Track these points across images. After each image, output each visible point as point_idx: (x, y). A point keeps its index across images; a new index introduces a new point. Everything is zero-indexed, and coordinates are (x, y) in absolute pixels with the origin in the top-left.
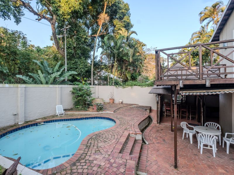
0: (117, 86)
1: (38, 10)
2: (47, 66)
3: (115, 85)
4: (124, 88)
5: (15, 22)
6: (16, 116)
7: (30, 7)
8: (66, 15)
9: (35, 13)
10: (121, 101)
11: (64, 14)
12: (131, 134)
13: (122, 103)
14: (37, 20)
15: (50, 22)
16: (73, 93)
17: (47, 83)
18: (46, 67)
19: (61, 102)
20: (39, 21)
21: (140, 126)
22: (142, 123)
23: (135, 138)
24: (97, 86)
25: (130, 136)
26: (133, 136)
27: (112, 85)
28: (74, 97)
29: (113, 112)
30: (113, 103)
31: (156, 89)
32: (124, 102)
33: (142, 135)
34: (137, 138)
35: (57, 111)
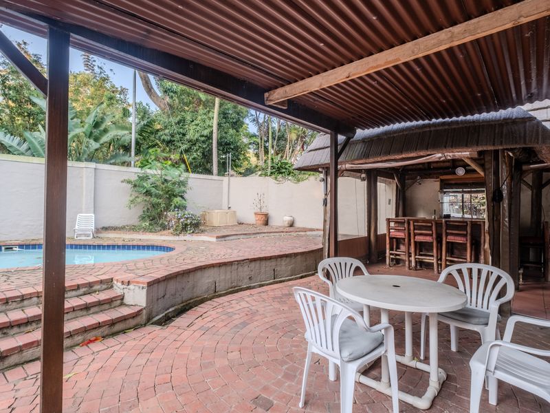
3: (272, 173)
12: (116, 282)
13: (292, 225)
16: (135, 187)
19: (95, 207)
21: (229, 273)
22: (246, 268)
23: (122, 298)
24: (225, 179)
25: (115, 287)
26: (118, 289)
27: (266, 175)
28: (133, 197)
29: (214, 240)
30: (266, 223)
31: (316, 150)
32: (298, 224)
33: (145, 290)
34: (127, 300)
35: (77, 227)
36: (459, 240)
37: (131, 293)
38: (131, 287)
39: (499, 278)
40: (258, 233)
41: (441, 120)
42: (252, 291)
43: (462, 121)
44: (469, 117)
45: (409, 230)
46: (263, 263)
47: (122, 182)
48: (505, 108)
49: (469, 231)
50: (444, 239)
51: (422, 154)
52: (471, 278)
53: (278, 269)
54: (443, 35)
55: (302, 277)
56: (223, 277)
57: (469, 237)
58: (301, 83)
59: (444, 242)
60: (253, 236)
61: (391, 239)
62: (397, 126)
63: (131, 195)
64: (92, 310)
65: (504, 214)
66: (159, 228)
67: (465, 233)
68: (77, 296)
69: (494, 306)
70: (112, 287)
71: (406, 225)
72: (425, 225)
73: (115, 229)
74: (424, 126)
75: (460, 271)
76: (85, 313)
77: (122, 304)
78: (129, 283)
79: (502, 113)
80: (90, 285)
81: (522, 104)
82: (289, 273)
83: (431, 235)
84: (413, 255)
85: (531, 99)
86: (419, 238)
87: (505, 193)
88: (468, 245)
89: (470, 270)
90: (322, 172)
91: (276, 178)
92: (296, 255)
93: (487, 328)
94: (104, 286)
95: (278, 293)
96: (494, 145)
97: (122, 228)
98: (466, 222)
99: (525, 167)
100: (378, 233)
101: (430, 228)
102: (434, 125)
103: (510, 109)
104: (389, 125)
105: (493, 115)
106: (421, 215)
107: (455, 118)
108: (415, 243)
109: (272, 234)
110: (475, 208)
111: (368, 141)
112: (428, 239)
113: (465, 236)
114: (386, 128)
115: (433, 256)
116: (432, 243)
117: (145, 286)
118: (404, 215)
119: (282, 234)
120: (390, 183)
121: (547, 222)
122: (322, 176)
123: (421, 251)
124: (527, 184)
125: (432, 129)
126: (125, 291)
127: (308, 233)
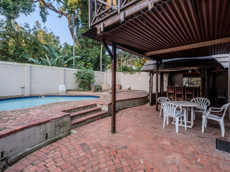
0: (125, 72)
1: (59, 9)
2: (54, 51)
3: (122, 71)
4: (132, 74)
5: (42, 21)
6: (23, 89)
7: (53, 7)
8: (73, 6)
9: (57, 12)
10: (128, 87)
11: (71, 4)
12: (98, 105)
13: (129, 89)
14: (59, 18)
15: (66, 16)
16: (77, 76)
17: (53, 65)
18: (52, 51)
19: (64, 83)
20: (60, 18)
21: (122, 103)
22: (127, 102)
23: (101, 109)
24: (105, 73)
25: (97, 106)
26: (99, 106)
27: (120, 71)
28: (77, 79)
29: (108, 94)
30: (120, 89)
31: (148, 65)
32: (132, 89)
33: (108, 106)
34: (103, 109)
35: (60, 90)
36: (191, 93)
37: (103, 107)
38: (103, 106)
39: (206, 101)
40: (121, 92)
41: (189, 58)
42: (131, 108)
43: (195, 59)
44: (197, 58)
45: (175, 90)
46: (131, 100)
47: (73, 74)
48: (207, 56)
49: (194, 90)
50: (186, 93)
51: (183, 68)
52: (199, 101)
53: (135, 102)
54: (197, 44)
55: (141, 105)
56: (121, 104)
57: (194, 93)
58: (157, 51)
59: (186, 94)
60: (119, 93)
61: (168, 93)
62: (175, 59)
63: (76, 79)
64: (96, 111)
65: (206, 85)
66: (87, 90)
67: (192, 91)
68: (90, 108)
69: (205, 107)
70: (96, 106)
71: (173, 89)
72: (179, 89)
73: (71, 90)
74: (184, 60)
75: (196, 100)
76: (94, 112)
77: (101, 110)
78: (103, 105)
79: (207, 57)
80: (92, 105)
81: (212, 55)
82: (138, 104)
83: (182, 92)
84: (176, 98)
85: (214, 54)
86: (178, 93)
87: (206, 79)
88: (193, 95)
89: (199, 99)
90: (149, 72)
91: (124, 73)
92: (140, 98)
93: (204, 112)
94: (95, 106)
95: (139, 109)
96: (204, 66)
97: (74, 90)
98: (193, 88)
99: (211, 71)
100: (164, 91)
101: (182, 90)
102: (187, 59)
103: (209, 56)
104: (173, 59)
105: (204, 58)
106: (176, 86)
107: (193, 58)
108: (176, 94)
109: (125, 92)
110: (192, 83)
111: (166, 63)
112: (181, 93)
113: (192, 92)
114: (172, 59)
115: (182, 98)
116: (182, 94)
117: (108, 105)
118: (171, 86)
119: (129, 92)
120: (166, 75)
121: (217, 88)
122: (149, 73)
123: (178, 97)
124: (212, 76)
125: (186, 61)
126: (102, 107)
127: (137, 92)
